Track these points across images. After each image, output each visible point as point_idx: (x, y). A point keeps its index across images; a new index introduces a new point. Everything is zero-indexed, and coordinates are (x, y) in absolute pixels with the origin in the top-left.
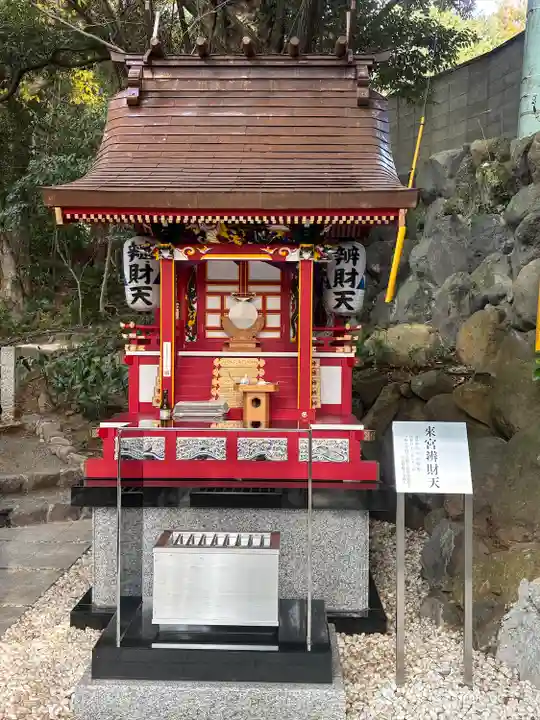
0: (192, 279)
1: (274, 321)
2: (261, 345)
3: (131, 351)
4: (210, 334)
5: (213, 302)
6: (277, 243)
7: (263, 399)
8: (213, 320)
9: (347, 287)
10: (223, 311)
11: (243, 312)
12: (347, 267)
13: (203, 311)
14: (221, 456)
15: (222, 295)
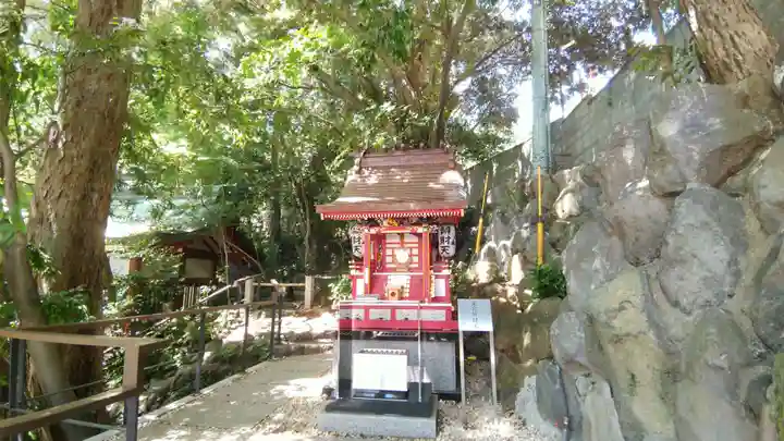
0: (379, 240)
1: (416, 259)
2: (410, 270)
3: (353, 272)
4: (388, 266)
5: (389, 252)
6: (415, 224)
7: (396, 292)
8: (389, 259)
9: (446, 244)
10: (393, 256)
11: (402, 256)
12: (446, 235)
13: (384, 256)
14: (389, 318)
15: (393, 248)
